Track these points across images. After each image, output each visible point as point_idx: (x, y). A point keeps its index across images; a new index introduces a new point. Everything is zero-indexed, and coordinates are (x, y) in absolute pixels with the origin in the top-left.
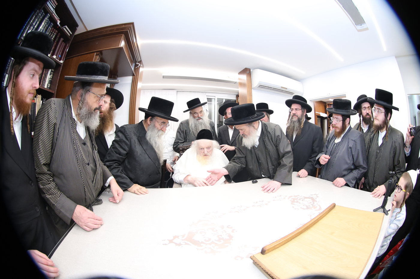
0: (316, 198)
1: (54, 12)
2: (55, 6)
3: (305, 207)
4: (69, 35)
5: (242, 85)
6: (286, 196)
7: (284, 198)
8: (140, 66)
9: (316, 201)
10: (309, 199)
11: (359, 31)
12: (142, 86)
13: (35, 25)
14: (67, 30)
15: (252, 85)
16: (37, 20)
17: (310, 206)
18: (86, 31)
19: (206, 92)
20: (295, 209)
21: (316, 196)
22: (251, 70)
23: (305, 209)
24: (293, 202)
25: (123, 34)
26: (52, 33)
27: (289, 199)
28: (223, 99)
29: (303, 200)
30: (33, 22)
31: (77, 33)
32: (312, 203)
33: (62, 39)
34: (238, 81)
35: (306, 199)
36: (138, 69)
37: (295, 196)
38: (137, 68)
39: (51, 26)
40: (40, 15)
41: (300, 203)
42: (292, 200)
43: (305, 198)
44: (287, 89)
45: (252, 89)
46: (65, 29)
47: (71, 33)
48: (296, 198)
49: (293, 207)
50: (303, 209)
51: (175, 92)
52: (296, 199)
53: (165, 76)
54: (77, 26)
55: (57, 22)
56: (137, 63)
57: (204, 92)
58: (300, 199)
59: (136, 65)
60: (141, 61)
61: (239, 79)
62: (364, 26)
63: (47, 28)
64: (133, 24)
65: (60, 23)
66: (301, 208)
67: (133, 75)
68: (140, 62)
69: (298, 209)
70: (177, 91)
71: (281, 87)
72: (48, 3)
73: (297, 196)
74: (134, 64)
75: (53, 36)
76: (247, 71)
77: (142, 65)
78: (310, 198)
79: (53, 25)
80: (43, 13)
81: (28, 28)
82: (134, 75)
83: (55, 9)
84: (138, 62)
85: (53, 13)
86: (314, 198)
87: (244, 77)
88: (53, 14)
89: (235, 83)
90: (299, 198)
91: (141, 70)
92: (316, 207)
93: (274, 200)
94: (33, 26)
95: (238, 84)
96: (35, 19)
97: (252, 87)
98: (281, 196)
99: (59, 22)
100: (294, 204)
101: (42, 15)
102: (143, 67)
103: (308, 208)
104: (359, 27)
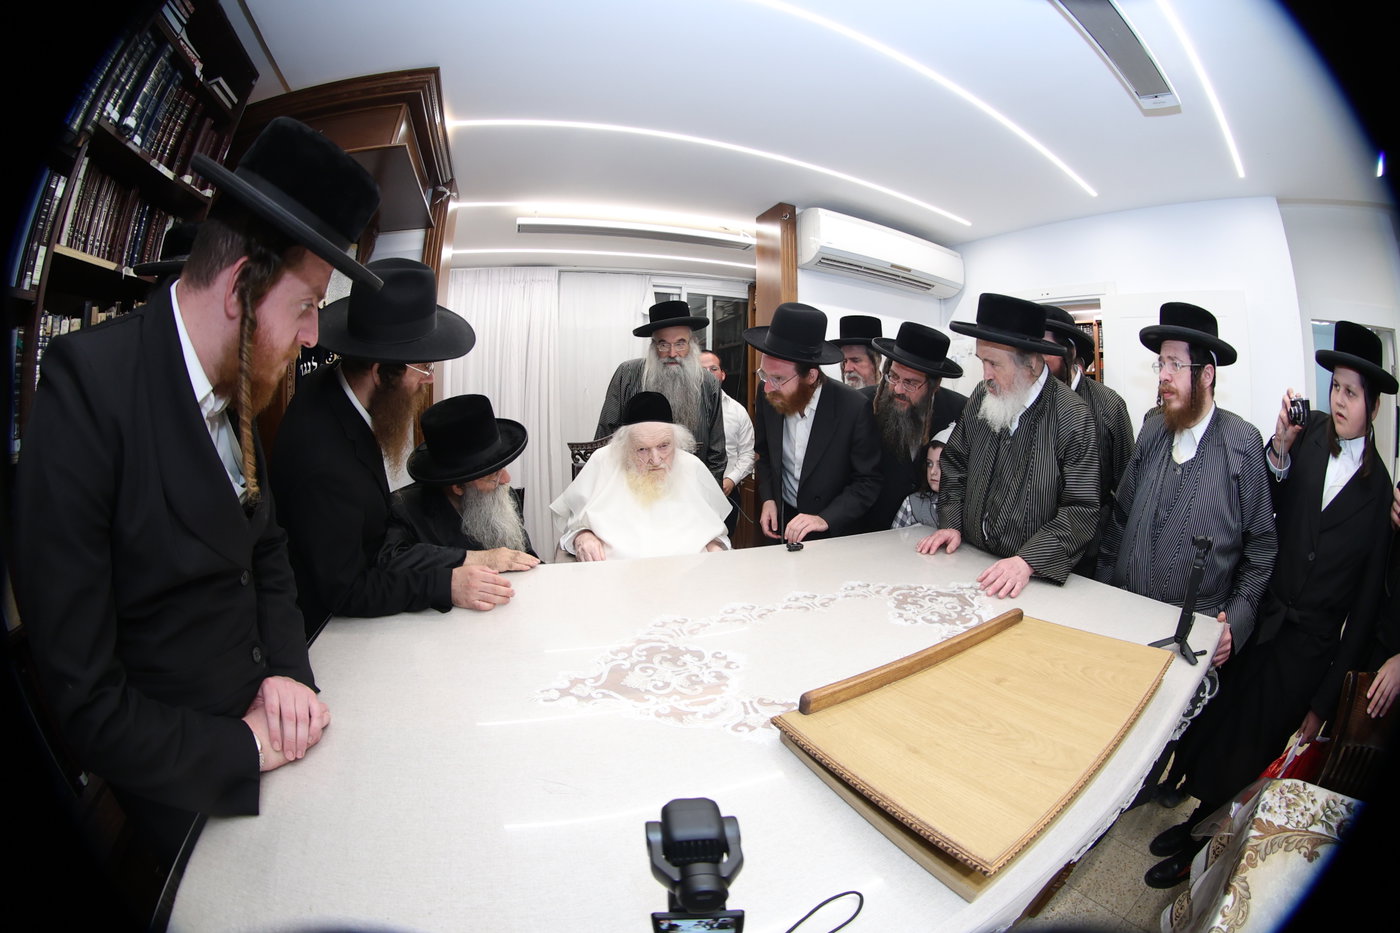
0: (973, 599)
1: (184, 35)
2: (187, 16)
3: (935, 618)
4: (229, 106)
5: (765, 252)
6: (884, 587)
7: (878, 592)
8: (449, 197)
9: (972, 605)
10: (948, 599)
11: (1147, 113)
12: (453, 256)
13: (127, 80)
14: (223, 90)
15: (799, 257)
16: (131, 65)
17: (950, 616)
18: (284, 92)
19: (652, 275)
20: (906, 620)
21: (974, 591)
22: (798, 211)
23: (934, 622)
24: (901, 603)
25: (404, 101)
26: (177, 104)
27: (890, 593)
28: (706, 296)
29: (930, 600)
30: (122, 72)
31: (254, 98)
32: (959, 609)
33: (209, 122)
34: (753, 241)
35: (940, 599)
36: (445, 205)
37: (911, 589)
38: (439, 204)
39: (177, 82)
40: (141, 48)
41: (922, 606)
42: (901, 597)
43: (940, 594)
44: (909, 271)
45: (799, 271)
46: (216, 88)
47: (236, 101)
48: (913, 593)
49: (901, 616)
50: (931, 622)
51: (553, 273)
52: (913, 596)
53: (524, 226)
54: (255, 75)
55: (195, 67)
56: (442, 189)
57: (647, 274)
58: (924, 597)
59: (437, 195)
60: (452, 180)
61: (759, 235)
62: (1164, 101)
63: (164, 89)
64: (435, 71)
65: (202, 72)
66: (923, 618)
67: (428, 226)
68: (450, 184)
69: (916, 621)
70: (560, 271)
71: (892, 266)
72: (166, 10)
73: (916, 589)
74: (430, 191)
75: (181, 113)
76: (784, 214)
77: (454, 194)
78: (953, 596)
79: (181, 77)
80: (152, 43)
81: (105, 93)
82: (432, 227)
83: (188, 28)
84: (445, 185)
85: (182, 38)
86: (967, 597)
87: (774, 230)
88: (182, 43)
89: (746, 247)
90: (920, 595)
91: (452, 206)
92: (970, 620)
93: (846, 596)
94: (120, 86)
95: (755, 251)
96: (127, 61)
97: (799, 263)
98: (868, 585)
99: (199, 67)
100: (904, 609)
101: (146, 47)
102: (457, 199)
103: (943, 620)
104: (1148, 103)
